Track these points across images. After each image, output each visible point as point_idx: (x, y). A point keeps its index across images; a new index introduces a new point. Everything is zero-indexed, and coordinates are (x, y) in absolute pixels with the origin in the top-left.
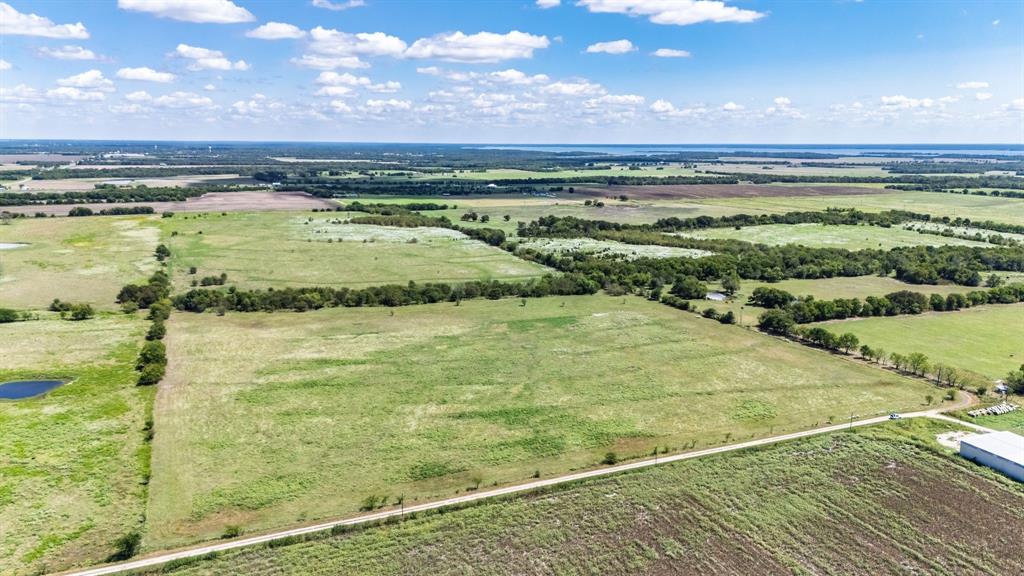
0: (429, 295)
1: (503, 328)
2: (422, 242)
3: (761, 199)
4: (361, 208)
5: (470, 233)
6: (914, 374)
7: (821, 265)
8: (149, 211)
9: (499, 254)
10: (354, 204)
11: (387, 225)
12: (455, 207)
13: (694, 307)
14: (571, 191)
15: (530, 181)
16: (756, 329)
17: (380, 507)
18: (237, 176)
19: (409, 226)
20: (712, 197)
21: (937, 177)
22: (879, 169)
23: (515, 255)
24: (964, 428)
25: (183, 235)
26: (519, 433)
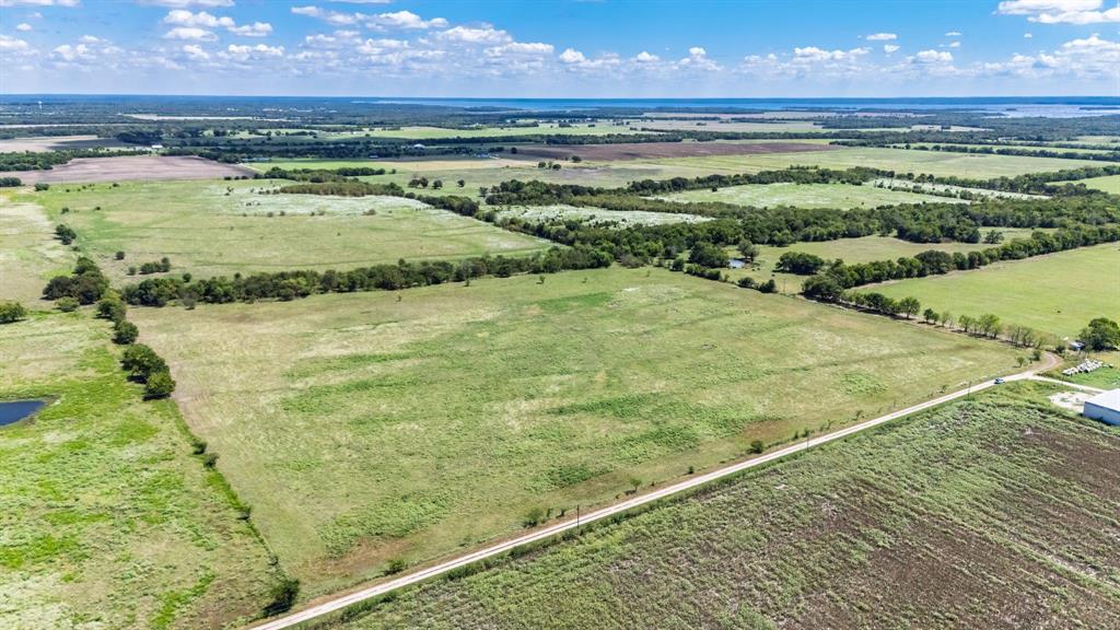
0: (431, 275)
1: (535, 310)
2: (380, 213)
3: (716, 158)
4: (283, 175)
5: (430, 201)
6: (985, 336)
7: (826, 227)
8: (15, 183)
9: (478, 225)
10: (273, 169)
11: (327, 194)
12: (394, 172)
13: (727, 277)
14: (514, 151)
15: (458, 140)
16: (802, 297)
17: (543, 522)
18: (94, 137)
19: (355, 195)
20: (667, 157)
21: (873, 133)
22: (810, 124)
23: (496, 225)
24: (1068, 389)
25: (75, 211)
26: (638, 427)
